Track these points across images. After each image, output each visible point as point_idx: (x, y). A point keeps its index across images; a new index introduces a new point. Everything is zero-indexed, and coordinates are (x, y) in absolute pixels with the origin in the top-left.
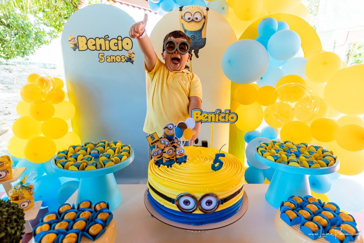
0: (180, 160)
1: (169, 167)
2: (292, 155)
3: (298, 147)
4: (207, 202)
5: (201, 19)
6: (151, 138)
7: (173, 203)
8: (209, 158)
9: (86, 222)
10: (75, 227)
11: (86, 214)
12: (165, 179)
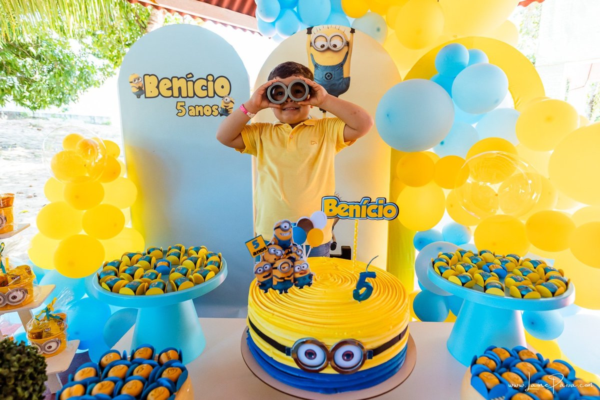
0: (301, 281)
1: (283, 292)
2: (493, 276)
3: (503, 261)
4: (343, 355)
5: (342, 46)
6: (254, 245)
7: (288, 354)
8: (350, 278)
9: (144, 384)
10: (125, 391)
11: (143, 370)
12: (275, 313)
